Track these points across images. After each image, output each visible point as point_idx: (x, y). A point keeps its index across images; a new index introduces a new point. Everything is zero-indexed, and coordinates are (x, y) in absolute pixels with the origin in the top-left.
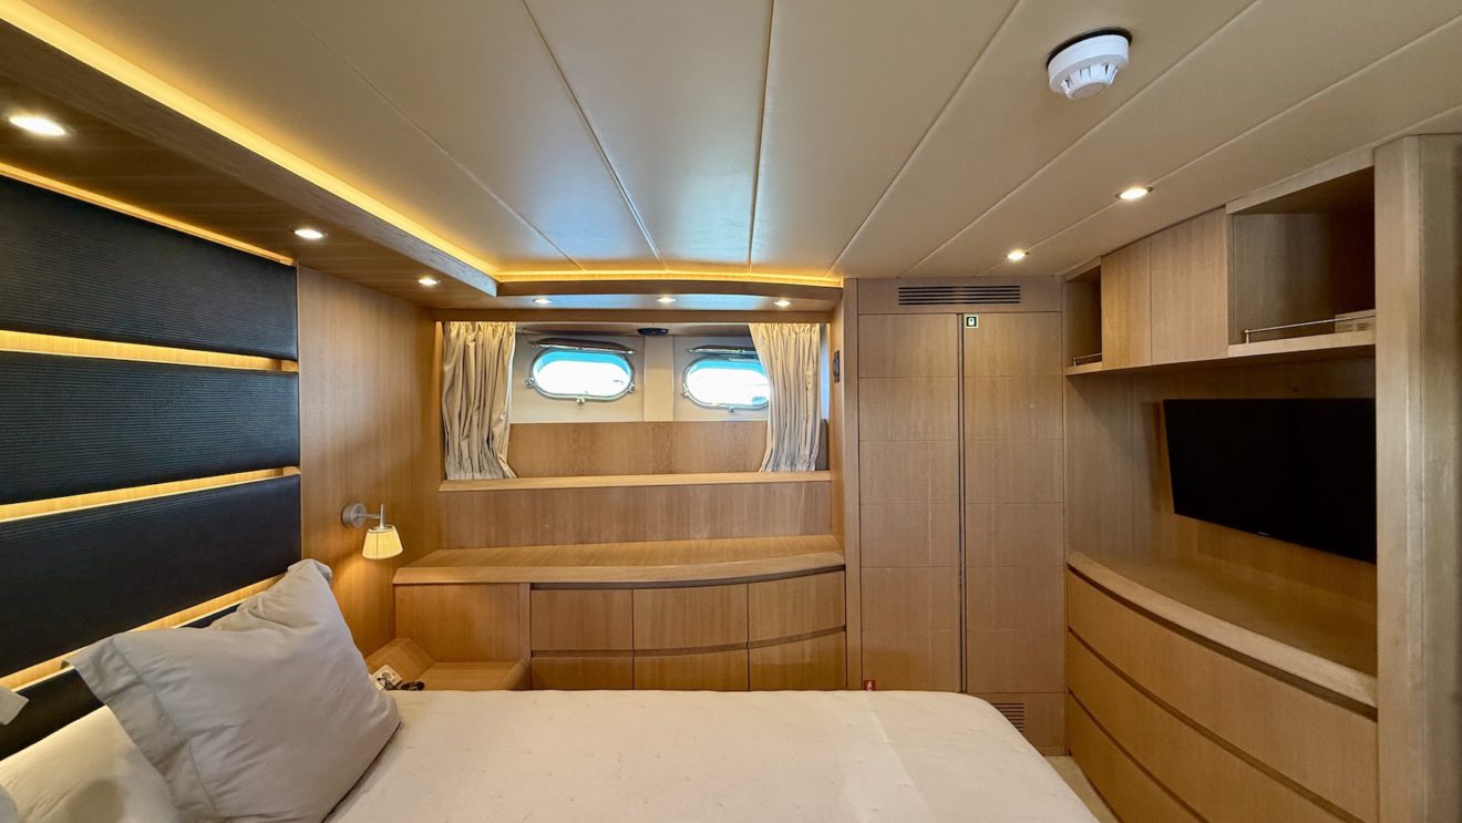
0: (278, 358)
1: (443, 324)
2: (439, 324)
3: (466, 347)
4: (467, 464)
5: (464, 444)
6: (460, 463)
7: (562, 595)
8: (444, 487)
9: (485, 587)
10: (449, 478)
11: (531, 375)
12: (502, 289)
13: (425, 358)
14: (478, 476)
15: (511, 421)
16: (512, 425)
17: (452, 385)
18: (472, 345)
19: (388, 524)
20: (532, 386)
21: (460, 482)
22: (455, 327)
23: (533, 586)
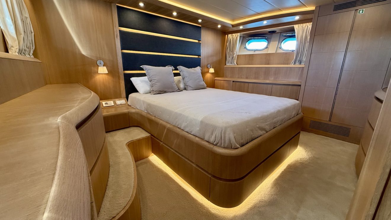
0: (199, 41)
1: (227, 35)
2: (226, 35)
3: (230, 39)
4: (229, 62)
5: (229, 58)
6: (228, 62)
7: (237, 83)
8: (225, 66)
9: (226, 81)
10: (227, 65)
11: (245, 45)
12: (233, 26)
13: (223, 43)
14: (231, 65)
15: (238, 54)
16: (238, 55)
17: (228, 48)
18: (231, 39)
19: (212, 68)
20: (245, 48)
21: (228, 65)
22: (230, 35)
23: (233, 81)
